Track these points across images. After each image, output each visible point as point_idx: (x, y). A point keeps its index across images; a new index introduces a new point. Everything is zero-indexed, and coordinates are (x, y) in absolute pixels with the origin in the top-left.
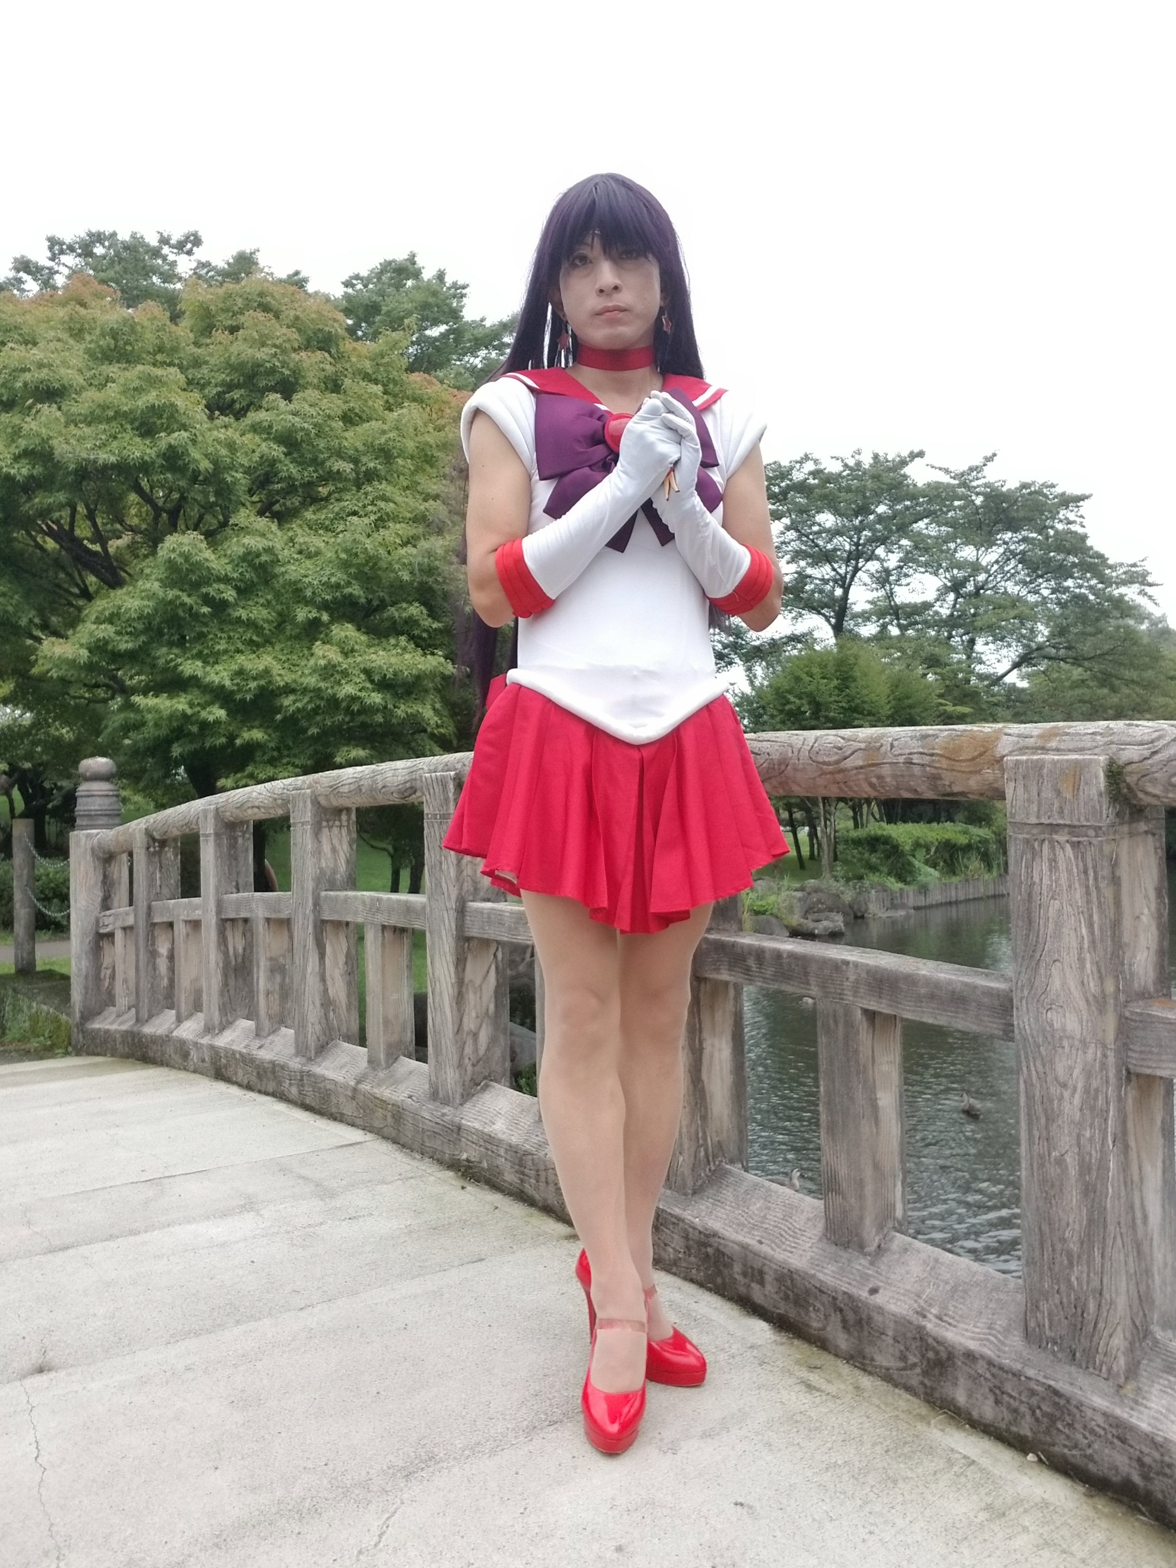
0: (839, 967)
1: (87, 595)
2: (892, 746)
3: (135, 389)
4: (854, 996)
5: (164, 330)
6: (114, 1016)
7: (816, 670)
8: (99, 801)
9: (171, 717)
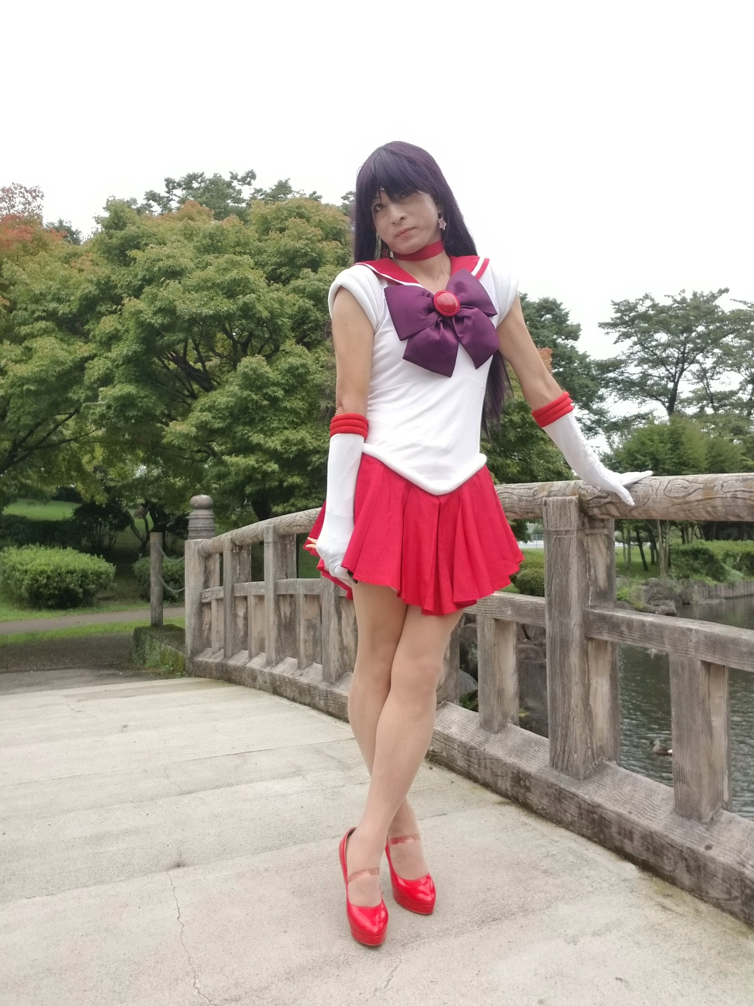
0: (685, 632)
1: (194, 396)
2: (722, 486)
3: (224, 269)
4: (696, 652)
5: (240, 232)
6: (210, 653)
7: (656, 437)
8: (202, 522)
9: (246, 468)
